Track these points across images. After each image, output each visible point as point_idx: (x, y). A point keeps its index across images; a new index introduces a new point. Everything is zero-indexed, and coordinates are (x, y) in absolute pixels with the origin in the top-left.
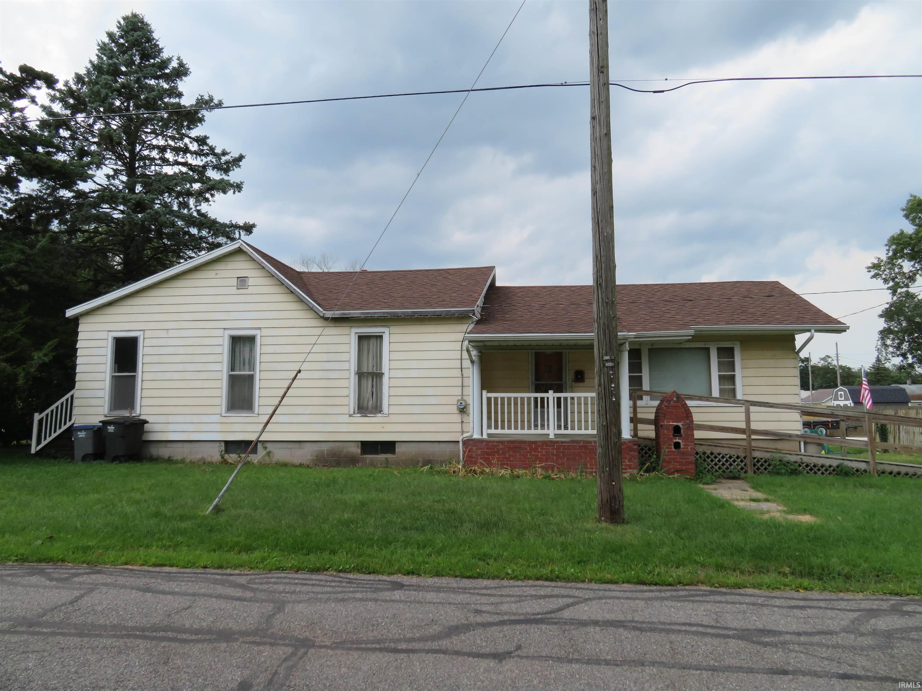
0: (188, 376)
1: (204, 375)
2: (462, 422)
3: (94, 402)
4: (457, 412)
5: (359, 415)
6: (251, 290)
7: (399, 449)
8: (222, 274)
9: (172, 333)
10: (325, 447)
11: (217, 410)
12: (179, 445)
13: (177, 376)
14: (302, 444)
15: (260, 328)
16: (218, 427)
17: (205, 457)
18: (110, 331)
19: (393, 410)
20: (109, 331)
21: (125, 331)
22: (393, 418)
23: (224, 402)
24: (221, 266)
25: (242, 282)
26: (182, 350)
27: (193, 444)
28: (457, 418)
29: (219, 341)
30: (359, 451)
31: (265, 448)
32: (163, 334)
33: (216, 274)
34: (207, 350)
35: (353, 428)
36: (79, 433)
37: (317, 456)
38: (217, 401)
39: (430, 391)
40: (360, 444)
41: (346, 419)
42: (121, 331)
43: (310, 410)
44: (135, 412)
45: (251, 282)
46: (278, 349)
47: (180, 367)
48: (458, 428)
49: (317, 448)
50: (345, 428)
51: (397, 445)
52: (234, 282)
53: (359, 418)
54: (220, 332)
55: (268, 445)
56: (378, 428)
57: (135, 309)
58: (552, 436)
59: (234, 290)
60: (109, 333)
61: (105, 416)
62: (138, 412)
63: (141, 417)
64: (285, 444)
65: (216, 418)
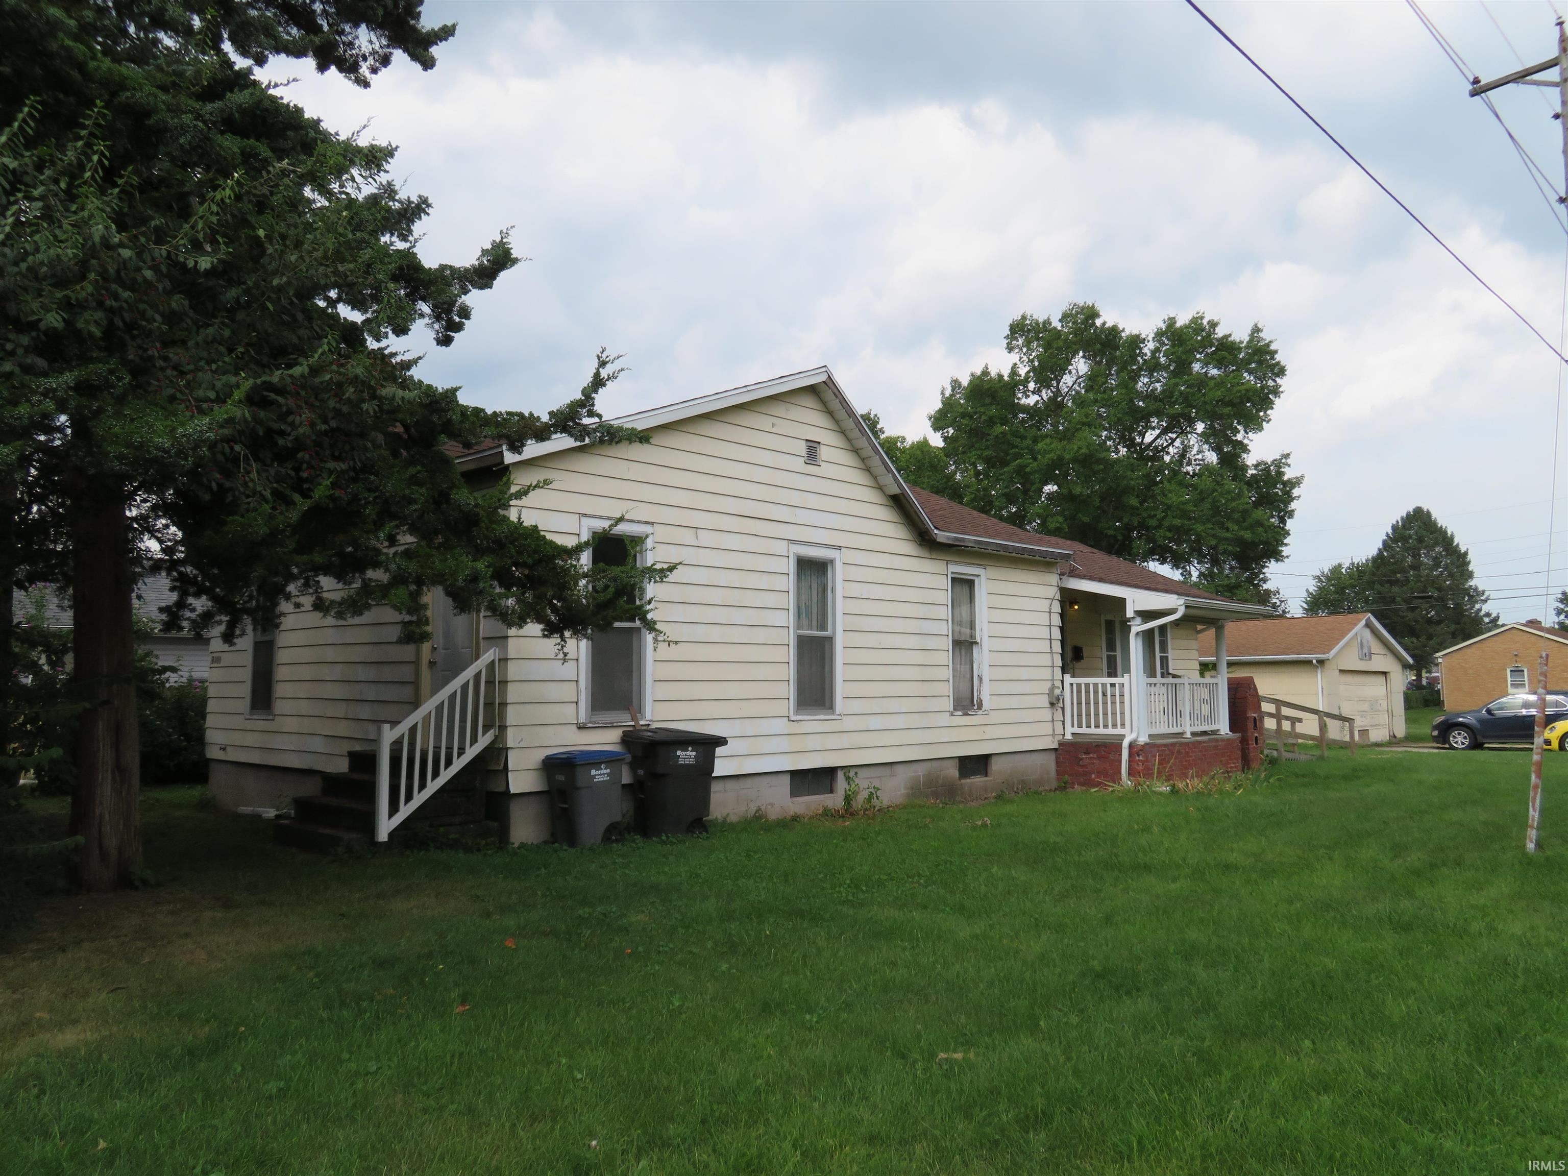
0: (736, 634)
1: (761, 635)
2: (1053, 721)
3: (555, 691)
4: (1048, 705)
5: (960, 713)
6: (825, 469)
7: (996, 766)
8: (784, 427)
9: (706, 538)
10: (920, 771)
11: (783, 708)
13: (716, 634)
14: (893, 767)
15: (839, 548)
16: (784, 744)
17: (763, 808)
18: (585, 515)
19: (996, 702)
20: (583, 515)
21: (617, 519)
22: (995, 717)
23: (789, 690)
24: (779, 409)
25: (812, 451)
26: (723, 578)
27: (743, 783)
28: (1047, 714)
29: (783, 565)
30: (957, 774)
31: (847, 780)
32: (687, 536)
33: (773, 425)
35: (955, 735)
36: (593, 772)
37: (912, 788)
38: (783, 690)
40: (957, 761)
41: (946, 720)
42: (605, 518)
43: (905, 705)
44: (643, 716)
45: (825, 453)
46: (865, 590)
47: (721, 615)
48: (1048, 729)
49: (910, 772)
50: (945, 735)
51: (994, 760)
52: (802, 449)
53: (960, 719)
54: (781, 548)
55: (852, 773)
56: (978, 734)
57: (636, 471)
58: (1189, 735)
59: (799, 464)
60: (583, 519)
61: (581, 727)
62: (648, 716)
63: (654, 726)
64: (872, 769)
65: (781, 726)
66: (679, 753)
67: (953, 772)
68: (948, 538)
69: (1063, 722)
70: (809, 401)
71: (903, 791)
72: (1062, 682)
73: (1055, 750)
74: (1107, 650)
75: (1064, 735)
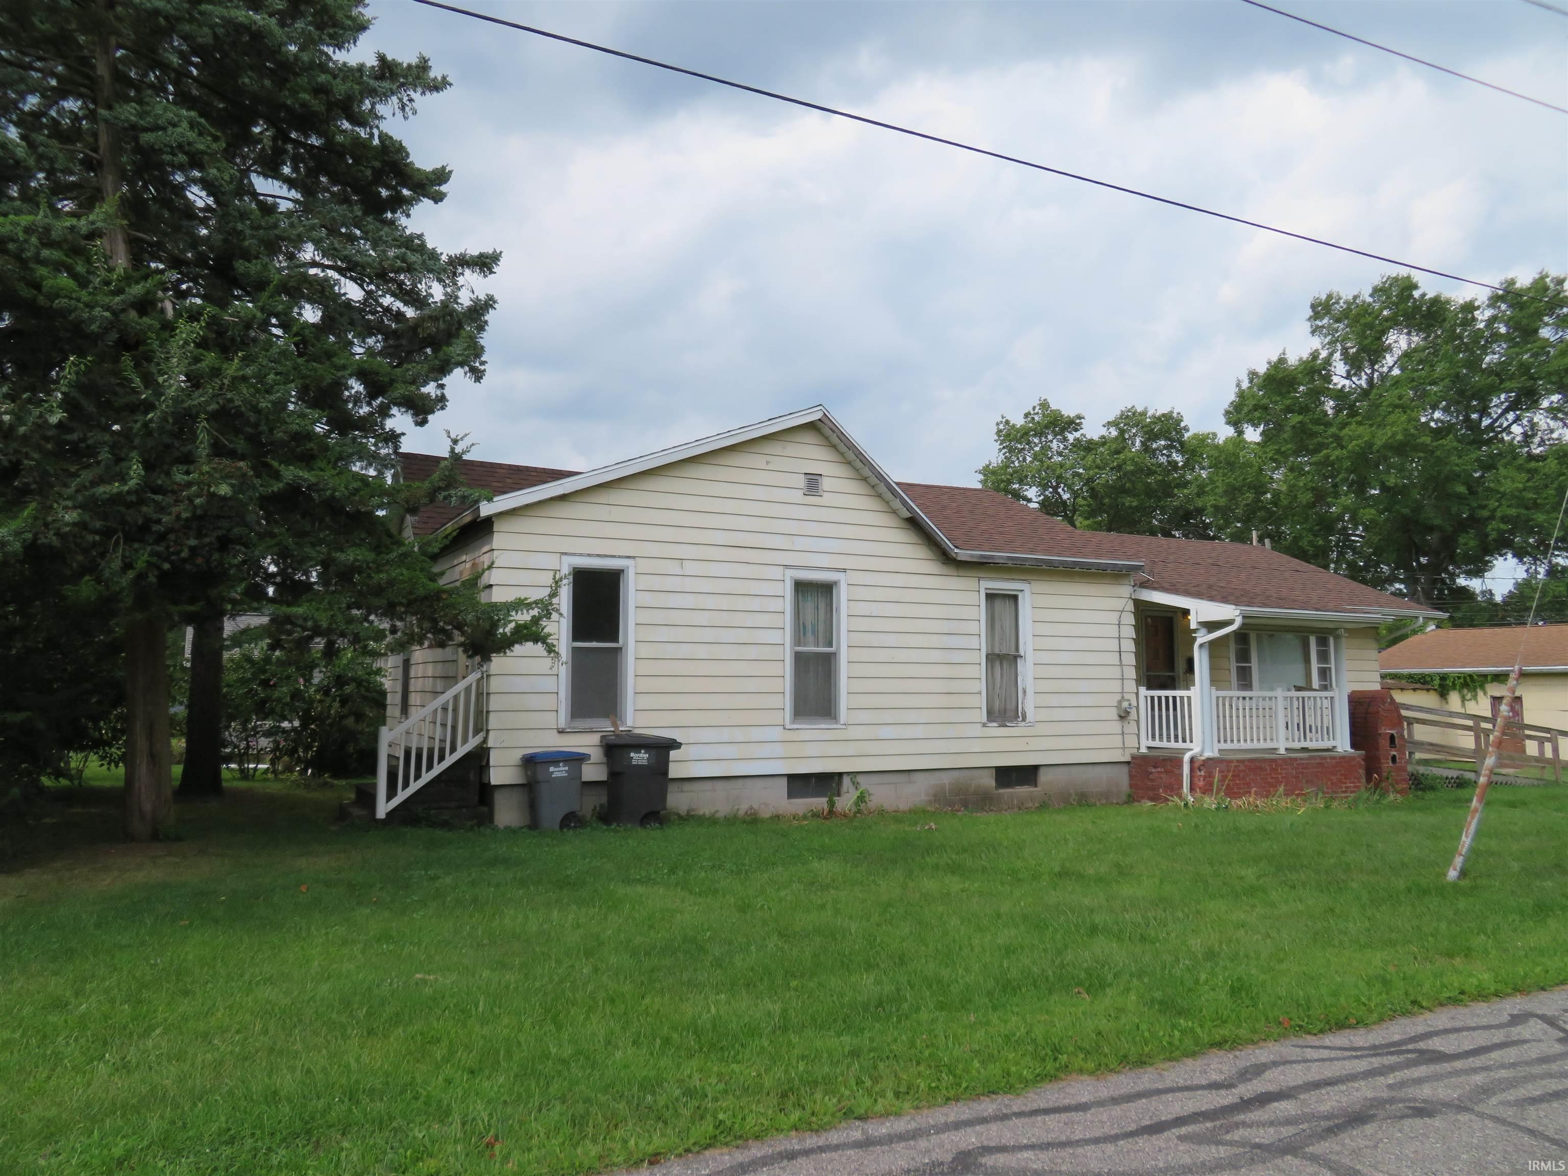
0: (726, 652)
1: (753, 652)
2: (1123, 733)
3: (534, 702)
4: (1116, 717)
5: (995, 725)
6: (827, 499)
7: (1044, 777)
8: (777, 463)
9: (690, 568)
10: (946, 779)
11: (777, 717)
12: (708, 785)
13: (702, 652)
14: (912, 774)
15: (844, 570)
16: (778, 750)
17: (755, 807)
18: (565, 554)
19: (1043, 715)
20: (563, 553)
21: (598, 556)
22: (1041, 729)
23: (788, 702)
24: (775, 448)
25: (813, 483)
26: (710, 602)
28: (1116, 727)
29: (777, 589)
30: (993, 783)
31: (856, 785)
32: (673, 567)
33: (768, 463)
34: (755, 604)
35: (989, 746)
36: (552, 769)
37: (935, 795)
38: (776, 701)
39: (1083, 686)
40: (994, 771)
41: (978, 730)
42: (589, 555)
43: (924, 716)
44: (624, 723)
45: (826, 484)
46: (874, 609)
47: (708, 635)
48: (1117, 741)
49: (933, 779)
50: (977, 747)
51: (1042, 771)
52: (801, 481)
53: (994, 730)
54: (777, 573)
55: (860, 779)
56: (1020, 745)
57: (617, 513)
58: (1282, 751)
59: (798, 496)
60: (564, 557)
61: (561, 732)
62: (630, 722)
63: (637, 731)
64: (886, 776)
65: (776, 733)
66: (632, 755)
67: (989, 781)
68: (972, 556)
69: (1138, 735)
70: (809, 438)
71: (923, 797)
72: (1137, 694)
73: (1128, 763)
74: (1237, 662)
75: (1139, 748)
